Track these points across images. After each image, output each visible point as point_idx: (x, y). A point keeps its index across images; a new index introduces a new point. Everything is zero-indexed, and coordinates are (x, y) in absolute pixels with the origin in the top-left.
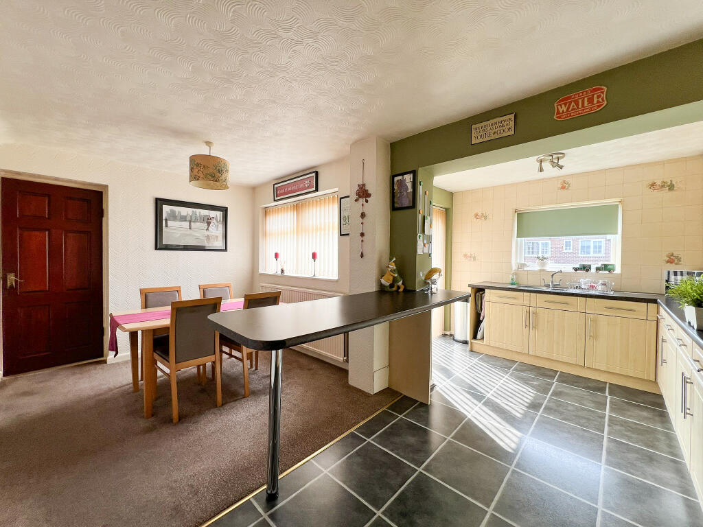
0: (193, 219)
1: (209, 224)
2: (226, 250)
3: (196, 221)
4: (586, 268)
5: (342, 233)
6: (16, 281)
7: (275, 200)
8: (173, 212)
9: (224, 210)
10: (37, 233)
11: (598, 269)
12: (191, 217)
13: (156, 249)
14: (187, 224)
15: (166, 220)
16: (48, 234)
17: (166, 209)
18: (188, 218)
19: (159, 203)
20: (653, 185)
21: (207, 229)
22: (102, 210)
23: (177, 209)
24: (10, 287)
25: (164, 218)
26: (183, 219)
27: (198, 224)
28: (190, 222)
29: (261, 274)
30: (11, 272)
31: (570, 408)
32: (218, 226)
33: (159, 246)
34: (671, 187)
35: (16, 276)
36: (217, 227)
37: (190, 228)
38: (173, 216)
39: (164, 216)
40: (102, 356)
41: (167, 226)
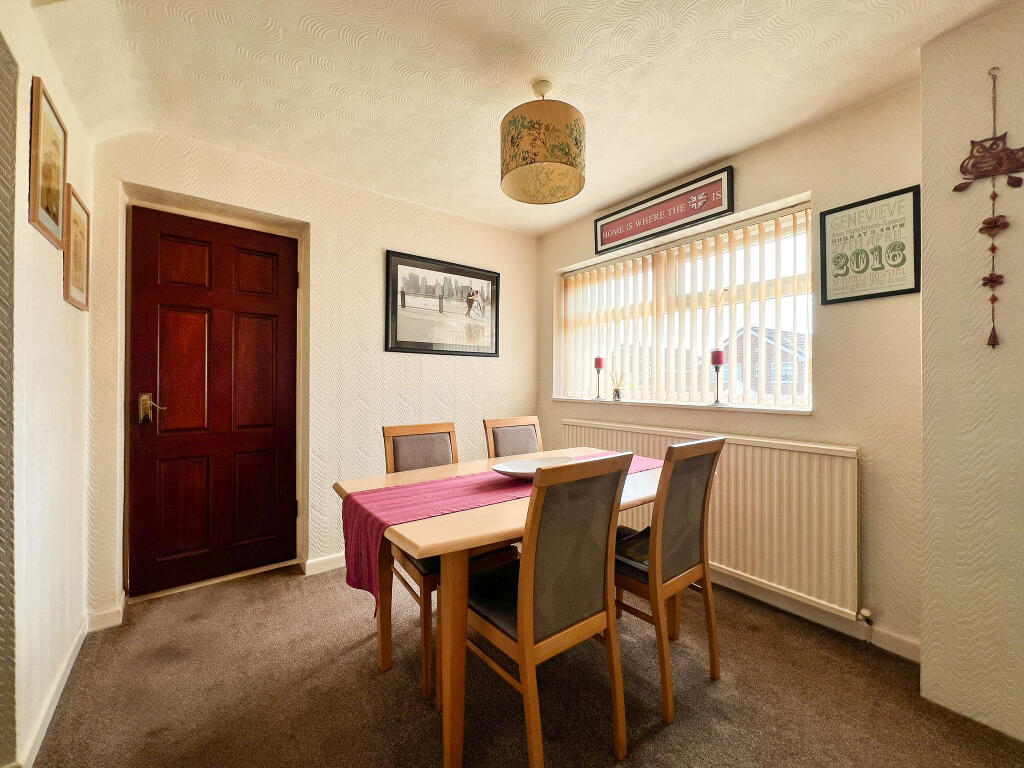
0: (446, 293)
1: (470, 303)
2: (496, 354)
3: (451, 295)
5: (830, 297)
6: (154, 408)
7: (597, 252)
8: (414, 279)
9: (494, 278)
10: (190, 316)
12: (443, 288)
13: (387, 349)
14: (434, 303)
15: (403, 294)
16: (209, 318)
17: (404, 272)
18: (438, 292)
19: (392, 260)
21: (468, 314)
22: (296, 275)
23: (421, 273)
24: (146, 419)
25: (399, 289)
26: (430, 292)
27: (453, 303)
28: (441, 298)
29: (556, 401)
30: (146, 391)
32: (484, 307)
33: (393, 344)
35: (154, 400)
36: (483, 310)
37: (441, 311)
38: (416, 288)
39: (400, 286)
40: (293, 556)
41: (404, 306)
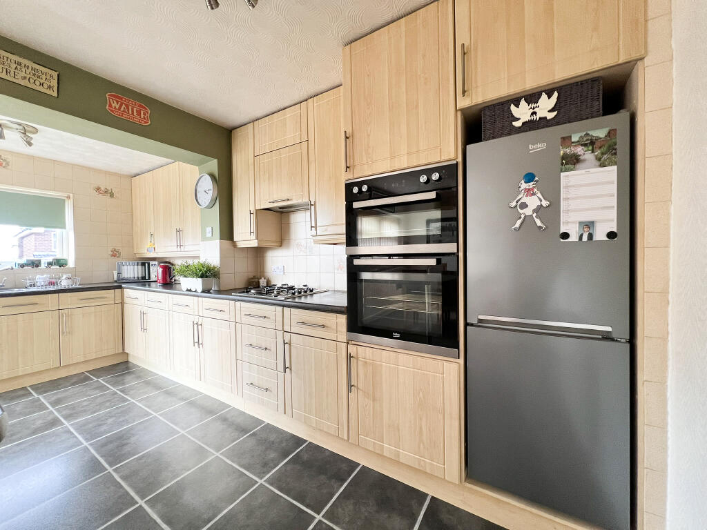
4: (35, 264)
11: (50, 264)
20: (98, 189)
31: (85, 404)
34: (112, 195)
